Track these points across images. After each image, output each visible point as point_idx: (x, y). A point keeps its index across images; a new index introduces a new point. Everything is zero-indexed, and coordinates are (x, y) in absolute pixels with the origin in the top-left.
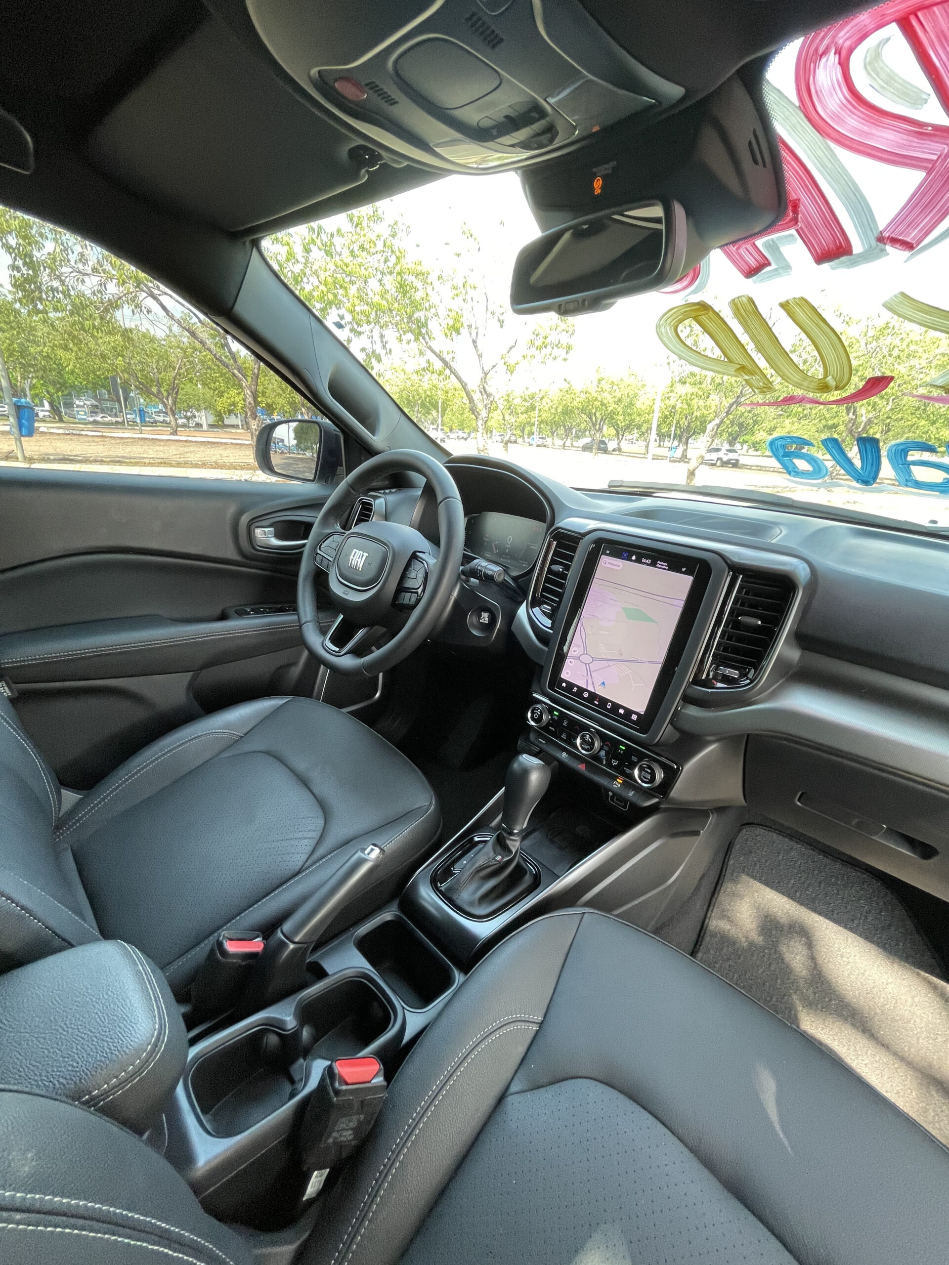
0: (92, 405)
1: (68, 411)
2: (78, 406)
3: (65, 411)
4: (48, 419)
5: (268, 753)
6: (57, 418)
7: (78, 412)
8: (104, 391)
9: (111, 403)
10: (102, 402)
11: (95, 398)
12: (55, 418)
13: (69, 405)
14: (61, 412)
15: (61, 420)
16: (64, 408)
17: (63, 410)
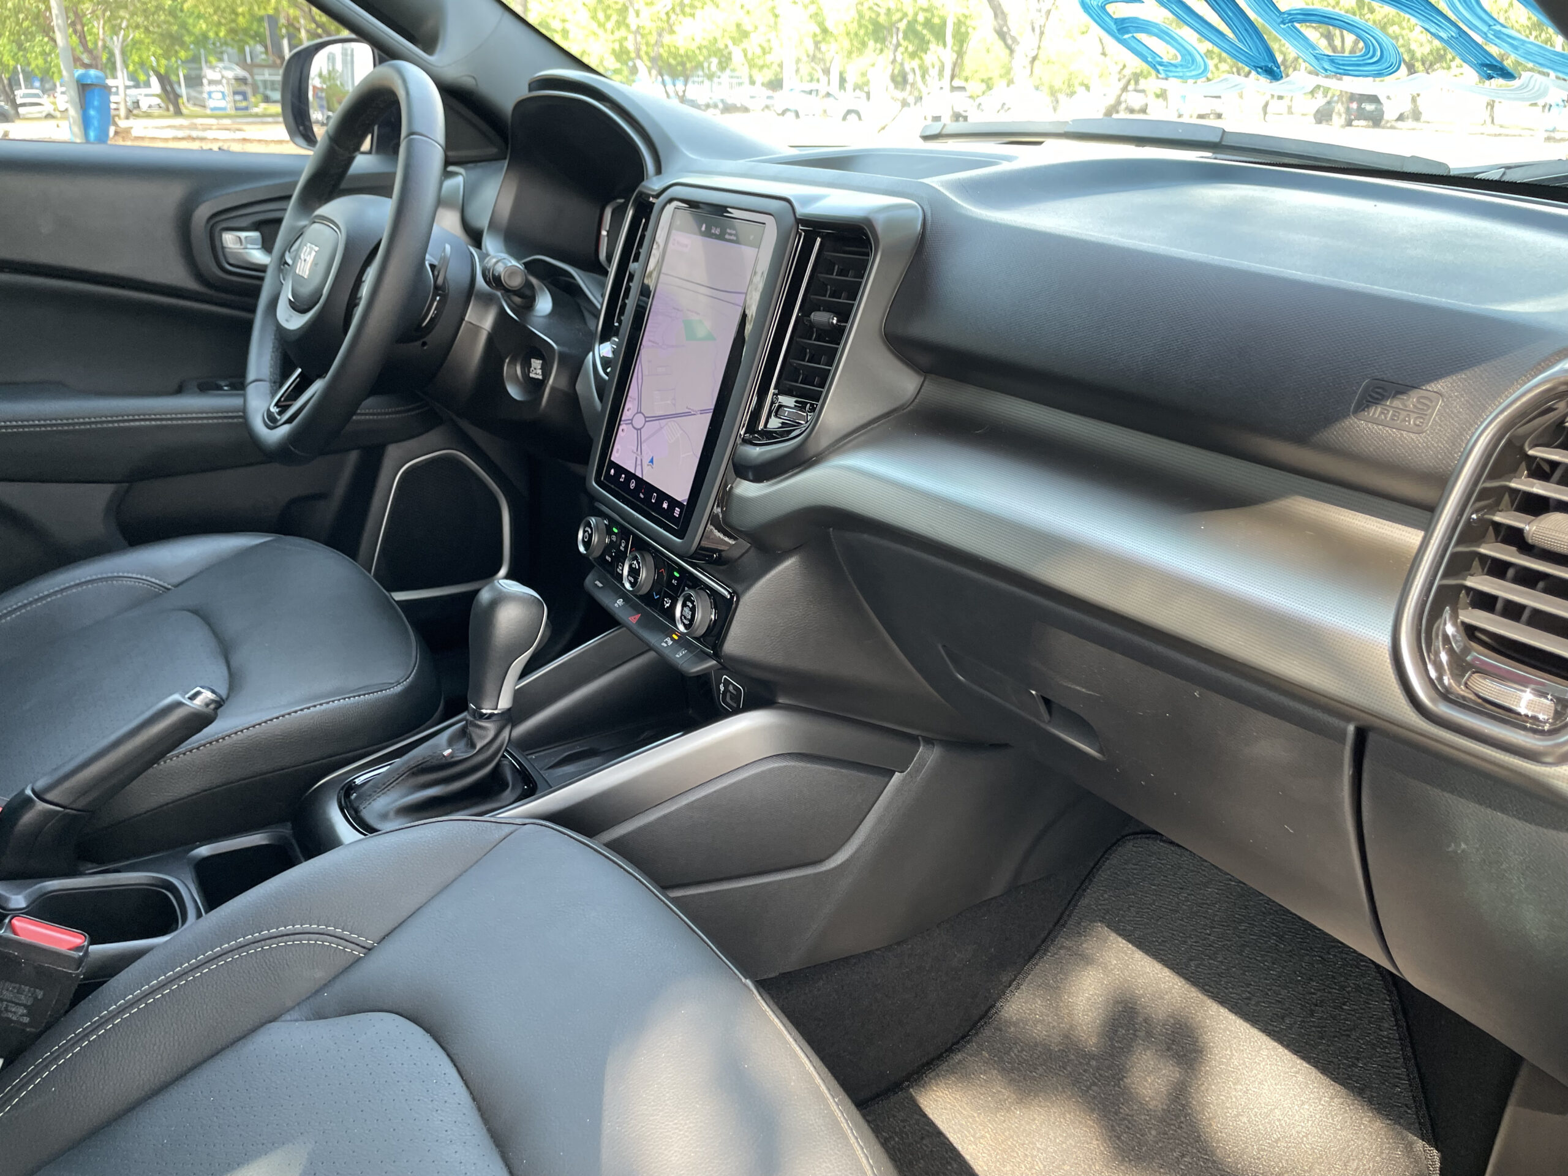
0: (237, 79)
1: (193, 93)
2: (211, 82)
3: (188, 94)
4: (156, 112)
5: (195, 612)
6: (171, 108)
7: (210, 93)
8: (259, 48)
9: (272, 71)
10: (256, 70)
11: (243, 64)
12: (168, 109)
13: (195, 81)
14: (178, 96)
15: (178, 113)
16: (187, 86)
17: (183, 90)
